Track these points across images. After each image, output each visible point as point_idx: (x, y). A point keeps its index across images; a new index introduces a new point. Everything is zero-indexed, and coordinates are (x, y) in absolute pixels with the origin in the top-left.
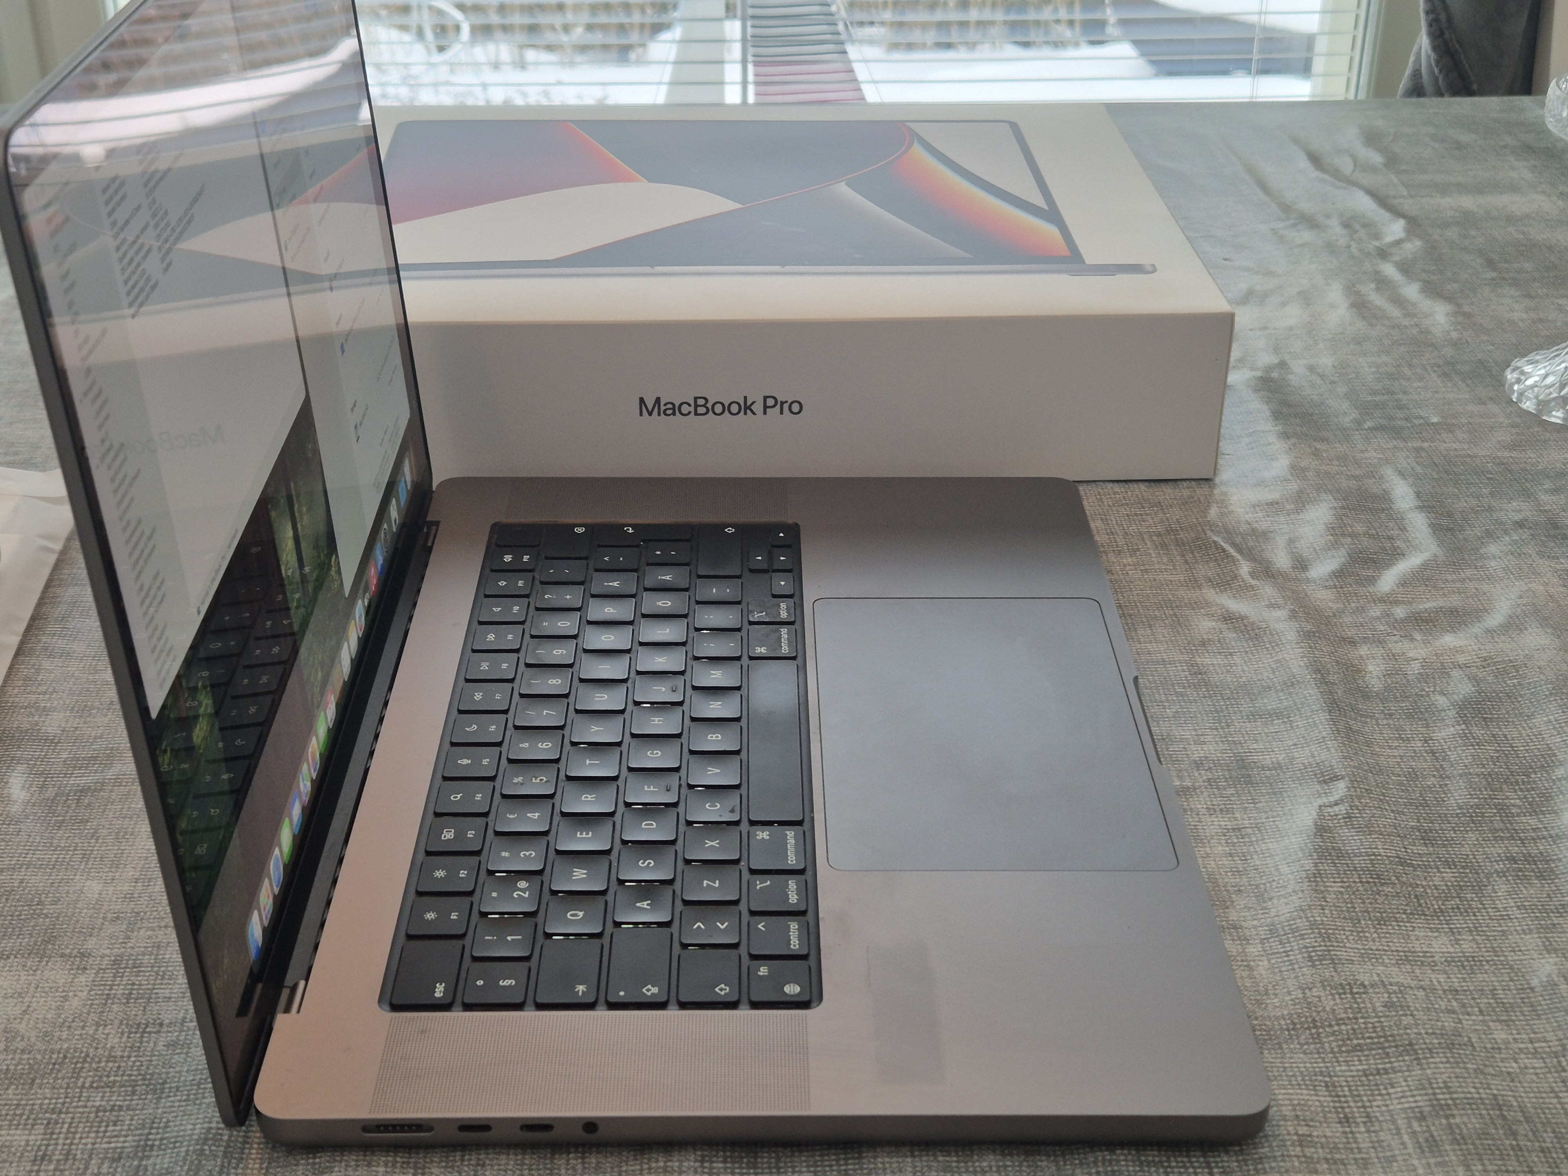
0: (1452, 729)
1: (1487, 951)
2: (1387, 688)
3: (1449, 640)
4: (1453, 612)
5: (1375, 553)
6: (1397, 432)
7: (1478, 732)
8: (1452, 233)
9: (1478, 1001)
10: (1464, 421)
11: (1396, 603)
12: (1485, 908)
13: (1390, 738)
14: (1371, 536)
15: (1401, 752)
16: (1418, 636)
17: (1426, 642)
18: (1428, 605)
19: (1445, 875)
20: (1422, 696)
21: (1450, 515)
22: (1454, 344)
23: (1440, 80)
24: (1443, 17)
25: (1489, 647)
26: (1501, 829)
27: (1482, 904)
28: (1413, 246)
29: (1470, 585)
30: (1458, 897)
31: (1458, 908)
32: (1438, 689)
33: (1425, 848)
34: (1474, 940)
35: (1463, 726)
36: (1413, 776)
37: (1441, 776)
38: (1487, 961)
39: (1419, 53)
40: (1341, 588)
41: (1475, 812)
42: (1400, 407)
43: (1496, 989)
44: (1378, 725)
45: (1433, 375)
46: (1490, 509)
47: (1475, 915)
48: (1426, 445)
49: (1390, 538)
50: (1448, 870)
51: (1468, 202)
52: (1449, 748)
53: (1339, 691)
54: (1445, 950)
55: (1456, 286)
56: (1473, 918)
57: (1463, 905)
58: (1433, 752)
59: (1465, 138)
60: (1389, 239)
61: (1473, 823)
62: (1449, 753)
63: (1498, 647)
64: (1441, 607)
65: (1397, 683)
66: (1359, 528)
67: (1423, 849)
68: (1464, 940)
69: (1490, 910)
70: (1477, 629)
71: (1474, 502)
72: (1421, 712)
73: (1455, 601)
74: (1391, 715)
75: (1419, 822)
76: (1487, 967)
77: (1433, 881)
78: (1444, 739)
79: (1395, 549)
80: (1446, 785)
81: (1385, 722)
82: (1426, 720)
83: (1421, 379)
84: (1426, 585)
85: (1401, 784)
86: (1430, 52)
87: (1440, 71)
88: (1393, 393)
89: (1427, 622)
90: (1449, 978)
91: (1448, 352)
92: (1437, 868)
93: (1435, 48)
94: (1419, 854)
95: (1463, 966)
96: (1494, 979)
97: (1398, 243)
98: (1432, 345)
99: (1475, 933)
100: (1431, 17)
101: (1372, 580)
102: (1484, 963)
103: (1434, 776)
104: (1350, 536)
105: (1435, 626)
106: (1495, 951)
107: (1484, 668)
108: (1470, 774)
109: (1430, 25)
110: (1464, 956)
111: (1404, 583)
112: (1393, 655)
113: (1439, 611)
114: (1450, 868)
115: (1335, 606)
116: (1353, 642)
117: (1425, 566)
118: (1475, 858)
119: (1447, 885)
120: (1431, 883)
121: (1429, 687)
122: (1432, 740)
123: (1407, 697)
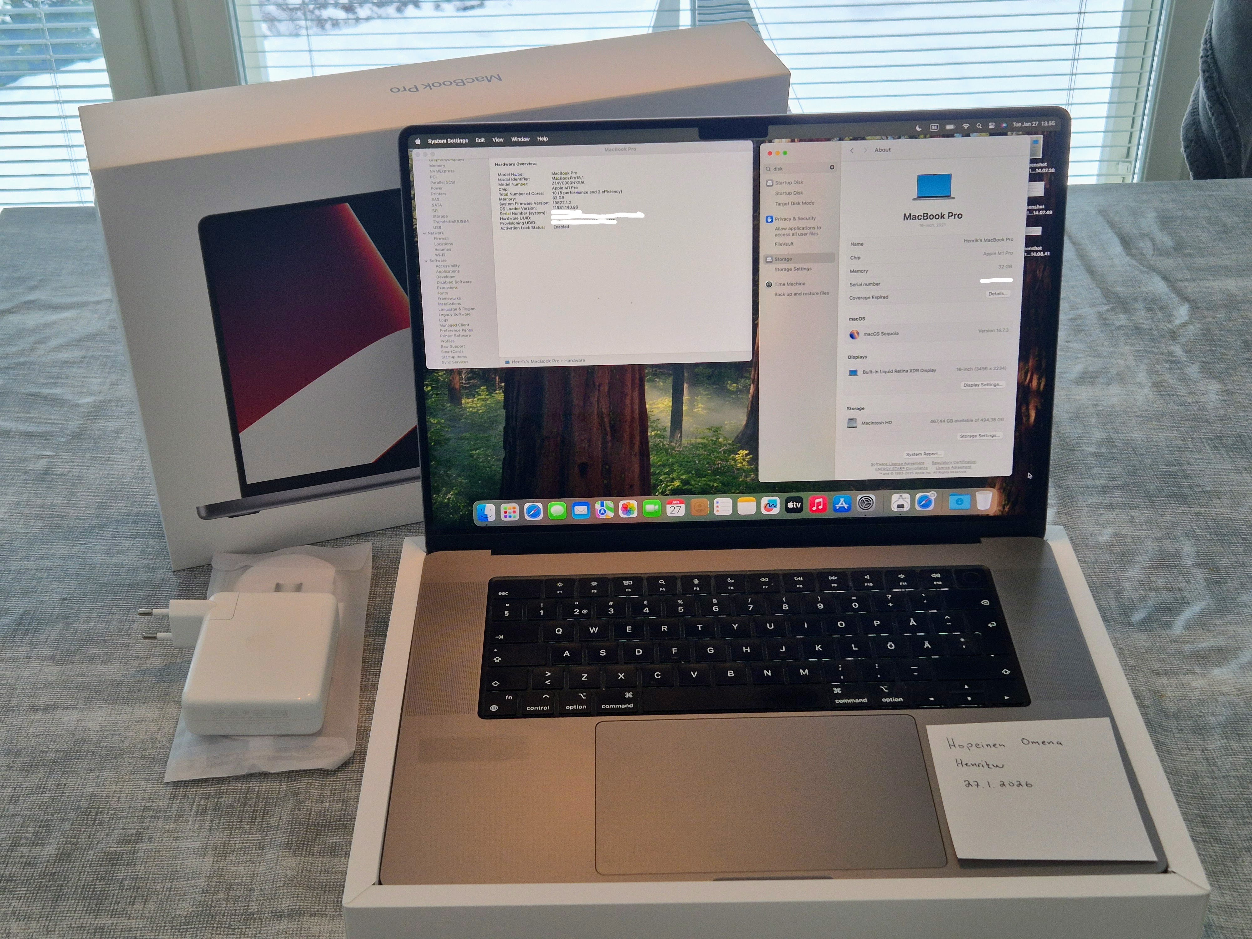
0: (1219, 742)
1: (1239, 903)
2: (1179, 711)
3: (1217, 672)
4: (1220, 650)
5: (1171, 603)
6: (1183, 499)
7: (1235, 745)
8: (1221, 315)
10: (1228, 489)
11: (1184, 642)
12: (1237, 873)
13: (1182, 748)
14: (1168, 590)
15: (1188, 759)
16: (1198, 670)
17: (1204, 675)
18: (1204, 645)
19: (1215, 848)
20: (1200, 716)
21: (1218, 569)
22: (1222, 419)
23: (1213, 121)
25: (1242, 680)
26: (1248, 817)
27: (1236, 870)
28: (1193, 329)
29: (1231, 628)
30: (1223, 864)
31: (1223, 872)
32: (1210, 711)
33: (1203, 829)
34: (1232, 895)
35: (1225, 741)
36: (1196, 776)
37: (1212, 778)
38: (1239, 909)
39: (1196, 100)
40: (1150, 631)
41: (1232, 804)
42: (1186, 477)
44: (1174, 737)
45: (1208, 447)
46: (1244, 565)
47: (1232, 878)
48: (1203, 510)
49: (1180, 590)
50: (1217, 845)
51: (1231, 284)
52: (1217, 757)
53: (1151, 713)
54: (1216, 899)
55: (1223, 365)
57: (1225, 870)
58: (1207, 759)
60: (1178, 322)
61: (1232, 812)
62: (1217, 760)
63: (1247, 680)
64: (1212, 647)
65: (1185, 706)
66: (1160, 583)
68: (1226, 894)
69: (1241, 875)
70: (1234, 665)
71: (1233, 559)
72: (1200, 729)
73: (1221, 641)
74: (1182, 730)
75: (1200, 810)
76: (1239, 914)
77: (1208, 852)
78: (1214, 750)
79: (1183, 598)
80: (1215, 784)
81: (1178, 735)
82: (1203, 735)
83: (1200, 452)
84: (1203, 629)
85: (1189, 782)
86: (1205, 100)
88: (1181, 464)
89: (1203, 658)
91: (1217, 426)
92: (1211, 843)
94: (1200, 833)
96: (1243, 922)
97: (1184, 325)
98: (1207, 421)
99: (1232, 890)
101: (1169, 625)
102: (1238, 911)
103: (1208, 777)
104: (1154, 590)
105: (1208, 661)
106: (1243, 903)
107: (1238, 696)
108: (1230, 776)
109: (1206, 81)
110: (1227, 905)
111: (1188, 627)
112: (1183, 685)
113: (1211, 649)
115: (1147, 645)
116: (1158, 674)
117: (1202, 614)
118: (1232, 837)
119: (1216, 855)
121: (1205, 710)
122: (1207, 750)
123: (1191, 717)
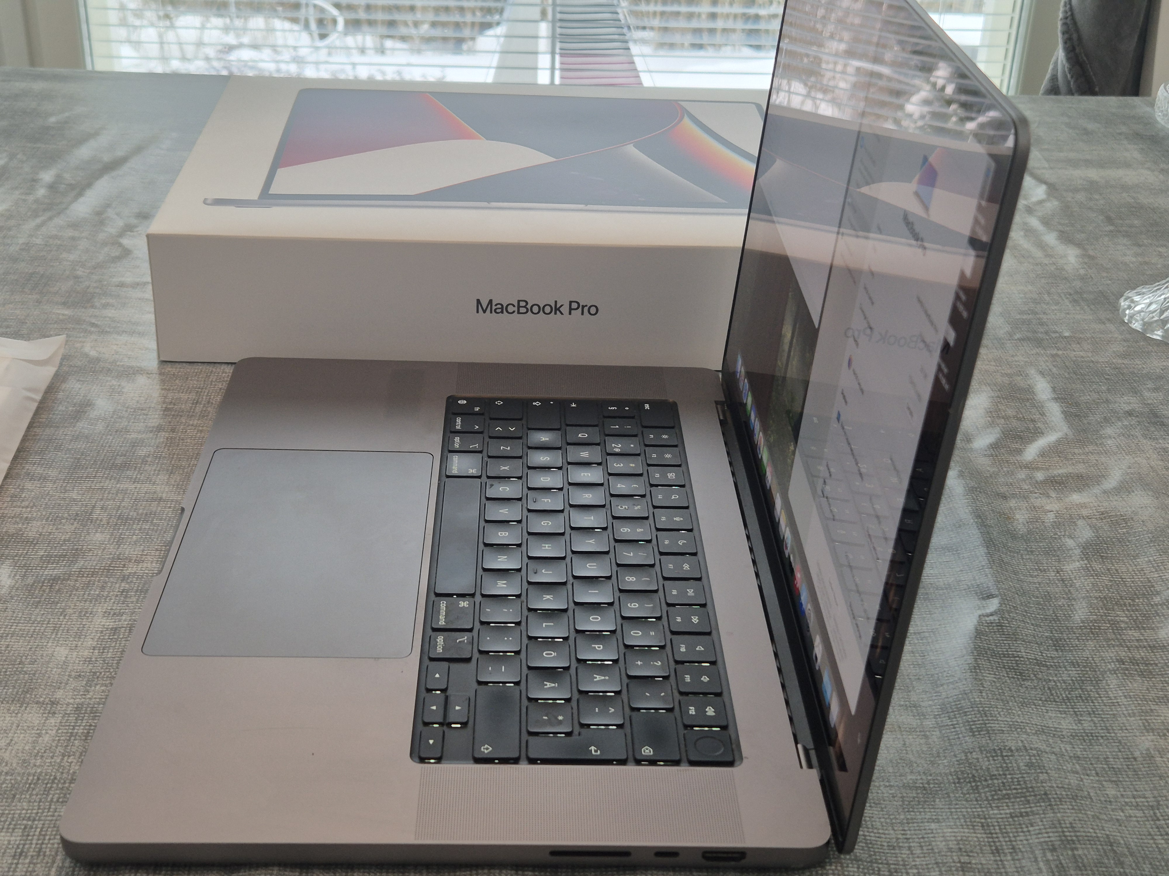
0: (1078, 563)
1: (1102, 729)
2: (1030, 532)
3: (1076, 498)
4: (1080, 477)
5: (1022, 432)
6: (1038, 343)
7: (1097, 566)
8: (1081, 197)
9: (1095, 766)
10: (1088, 335)
11: (1038, 469)
12: (1100, 697)
13: (1032, 569)
14: (1019, 419)
15: (1040, 580)
16: (1053, 494)
17: (1059, 499)
18: (1061, 471)
19: (1070, 672)
20: (1055, 538)
21: (1077, 404)
22: (1082, 278)
23: (1072, 83)
24: (1075, 36)
25: (1106, 504)
26: (1112, 639)
27: (1098, 694)
28: (1053, 205)
29: (1092, 457)
30: (1081, 689)
31: (1081, 697)
32: (1067, 534)
33: (1055, 653)
34: (1092, 720)
35: (1086, 562)
36: (1048, 597)
37: (1069, 598)
38: (1102, 737)
39: (1056, 63)
40: (996, 456)
41: (1094, 626)
42: (1042, 324)
43: (1108, 758)
44: (1023, 559)
45: (1066, 301)
46: (1107, 401)
47: (1093, 702)
48: (1060, 352)
49: (1033, 421)
50: (1073, 669)
51: (1093, 174)
52: (1075, 577)
53: (994, 533)
54: (1071, 727)
55: (1083, 235)
56: (1091, 704)
57: (1084, 694)
58: (1063, 580)
59: (1091, 126)
60: (1034, 199)
61: (1093, 633)
62: (1075, 581)
63: (1112, 504)
64: (1070, 473)
65: (1037, 528)
66: (1010, 412)
67: (1054, 654)
68: (1084, 720)
69: (1104, 698)
70: (1096, 490)
71: (1095, 396)
72: (1055, 551)
73: (1081, 468)
74: (1032, 552)
75: (1052, 633)
76: (1102, 741)
77: (1061, 677)
78: (1071, 571)
79: (1036, 428)
80: (1073, 605)
81: (1028, 557)
82: (1058, 556)
83: (1057, 304)
84: (1059, 457)
85: (1039, 604)
86: (1064, 62)
87: (1072, 77)
88: (1036, 313)
89: (1059, 483)
90: (1074, 748)
91: (1078, 284)
92: (1065, 667)
93: (1068, 59)
94: (1051, 657)
95: (1084, 740)
96: (1106, 750)
97: (1041, 202)
98: (1066, 278)
99: (1093, 715)
100: (1066, 36)
101: (1019, 452)
102: (1100, 738)
103: (1064, 598)
104: (1003, 418)
105: (1066, 487)
106: (1107, 729)
107: (1102, 519)
108: (1091, 597)
109: (1065, 43)
110: (1085, 732)
111: (1043, 454)
112: (1034, 508)
113: (1069, 476)
114: (1074, 667)
115: (992, 470)
116: (1005, 497)
117: (1059, 442)
118: (1093, 660)
119: (1072, 680)
120: (1060, 679)
121: (1060, 532)
122: (1062, 571)
123: (1044, 539)
